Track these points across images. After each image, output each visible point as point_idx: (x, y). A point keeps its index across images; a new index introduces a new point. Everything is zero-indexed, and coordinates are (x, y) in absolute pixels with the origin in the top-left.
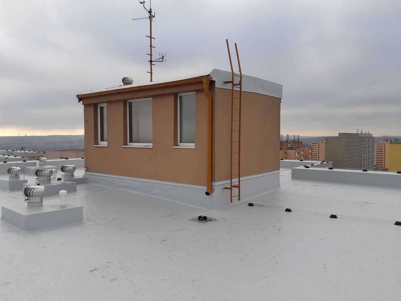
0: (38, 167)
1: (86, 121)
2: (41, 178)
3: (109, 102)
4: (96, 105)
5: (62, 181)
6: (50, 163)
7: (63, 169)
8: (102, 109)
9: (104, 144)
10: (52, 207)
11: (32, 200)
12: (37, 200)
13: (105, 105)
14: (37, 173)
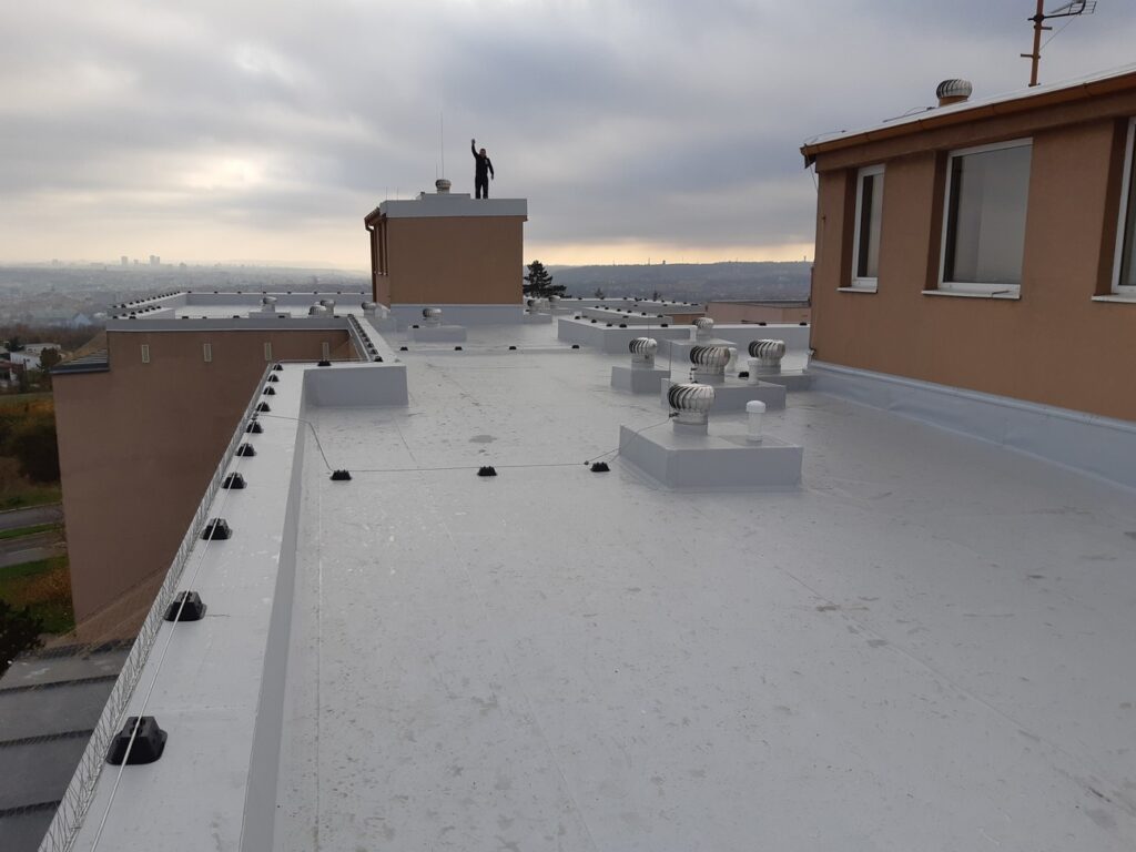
0: (693, 341)
1: (822, 218)
2: (703, 369)
3: (893, 163)
4: (851, 174)
5: (751, 379)
6: (722, 334)
7: (753, 349)
8: (869, 181)
9: (868, 284)
10: (729, 438)
11: (685, 416)
12: (696, 417)
13: (878, 172)
14: (695, 355)
